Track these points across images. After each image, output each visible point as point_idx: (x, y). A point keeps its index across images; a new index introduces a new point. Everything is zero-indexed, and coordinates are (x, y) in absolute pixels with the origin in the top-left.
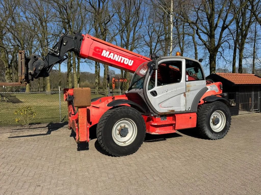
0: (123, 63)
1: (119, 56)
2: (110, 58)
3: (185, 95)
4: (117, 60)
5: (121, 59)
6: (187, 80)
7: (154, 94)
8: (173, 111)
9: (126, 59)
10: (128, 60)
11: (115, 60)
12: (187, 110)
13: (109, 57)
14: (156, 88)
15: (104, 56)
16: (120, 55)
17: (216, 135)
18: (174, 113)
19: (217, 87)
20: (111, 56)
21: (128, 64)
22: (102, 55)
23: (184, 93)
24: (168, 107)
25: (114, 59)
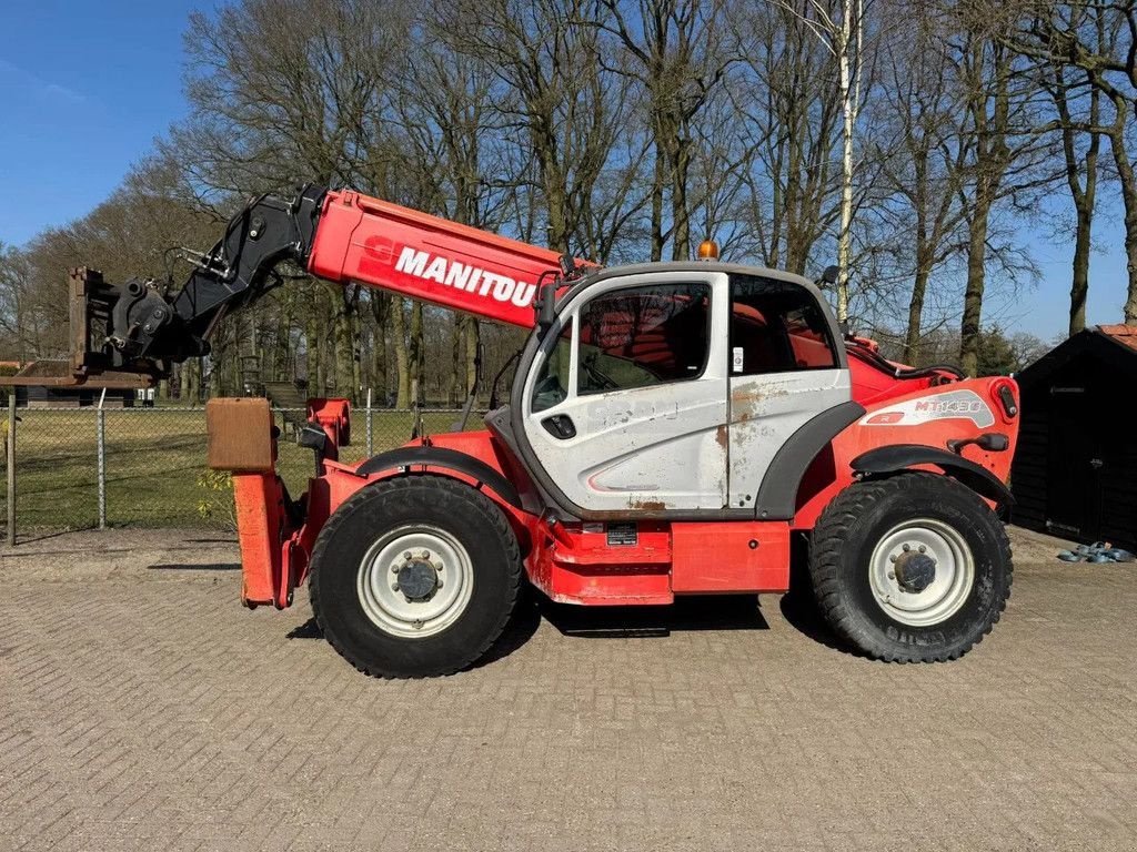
0: (490, 296)
1: (469, 269)
2: (432, 279)
3: (724, 439)
4: (460, 285)
5: (482, 280)
6: (738, 368)
7: (562, 427)
8: (659, 506)
9: (502, 280)
10: (511, 283)
11: (453, 284)
12: (734, 504)
13: (427, 276)
14: (573, 404)
15: (408, 270)
16: (475, 266)
17: (903, 639)
18: (662, 515)
19: (982, 402)
20: (436, 269)
21: (509, 302)
22: (399, 267)
23: (720, 427)
24: (628, 489)
25: (448, 282)
